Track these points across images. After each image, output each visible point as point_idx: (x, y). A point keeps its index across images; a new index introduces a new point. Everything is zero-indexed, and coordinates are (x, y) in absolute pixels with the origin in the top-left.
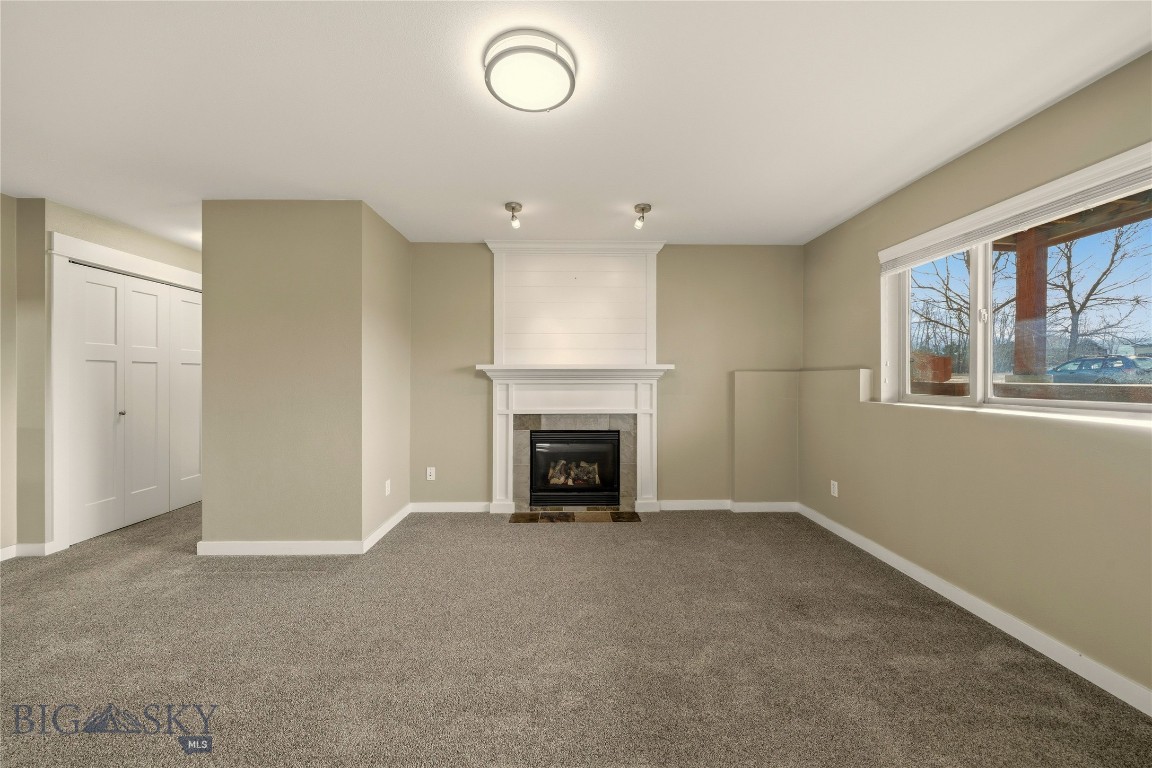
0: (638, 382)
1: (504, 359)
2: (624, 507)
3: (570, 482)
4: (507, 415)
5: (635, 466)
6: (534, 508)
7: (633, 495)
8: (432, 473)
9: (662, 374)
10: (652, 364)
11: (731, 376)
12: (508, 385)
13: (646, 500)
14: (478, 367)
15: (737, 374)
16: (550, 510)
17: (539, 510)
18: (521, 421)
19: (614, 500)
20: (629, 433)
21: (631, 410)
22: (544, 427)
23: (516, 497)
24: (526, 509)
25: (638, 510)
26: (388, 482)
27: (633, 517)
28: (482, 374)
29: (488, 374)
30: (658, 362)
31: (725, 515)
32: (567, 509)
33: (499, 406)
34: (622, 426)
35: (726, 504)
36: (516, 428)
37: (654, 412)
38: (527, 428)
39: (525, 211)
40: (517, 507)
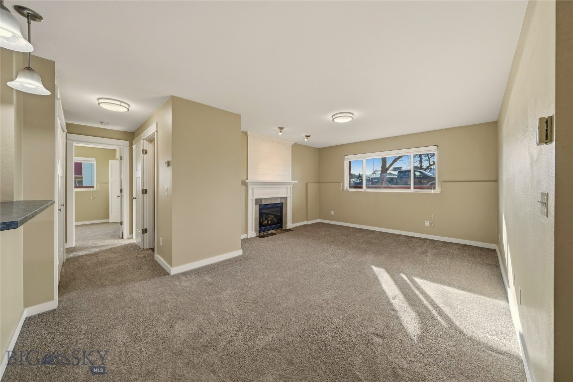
0: (288, 186)
1: (251, 178)
2: (284, 228)
4: (253, 199)
6: (260, 233)
7: (286, 224)
9: (293, 184)
10: (291, 181)
12: (253, 188)
13: (290, 225)
15: (308, 184)
16: (265, 233)
17: (262, 234)
18: (257, 201)
19: (281, 227)
20: (285, 203)
21: (285, 196)
22: (262, 204)
23: (255, 230)
24: (258, 234)
25: (288, 228)
27: (287, 230)
29: (247, 184)
31: (305, 226)
32: (270, 232)
33: (250, 196)
34: (283, 201)
35: (305, 223)
36: (255, 204)
37: (291, 196)
38: (258, 204)
40: (256, 234)
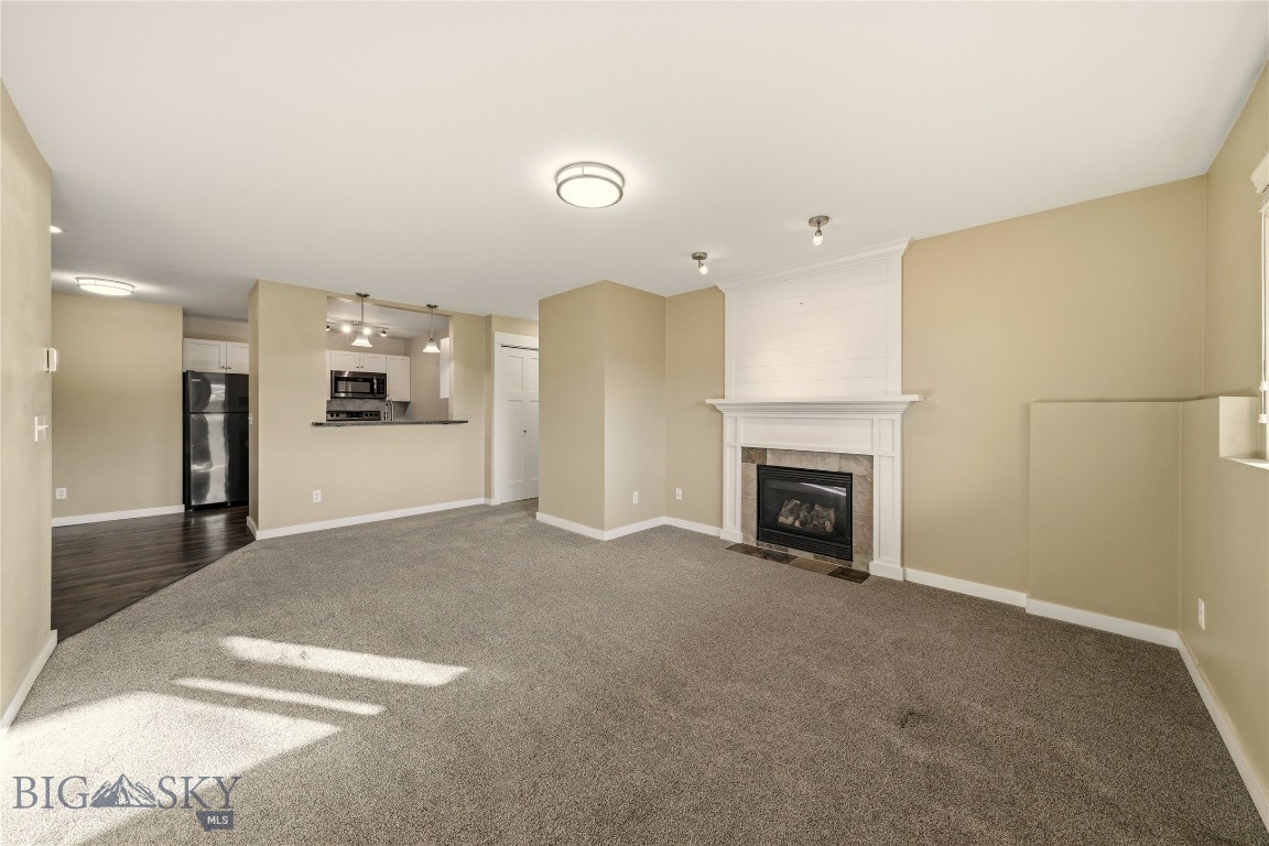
0: (876, 417)
1: (733, 393)
2: (858, 566)
3: (797, 524)
4: (735, 447)
5: (871, 518)
6: (760, 542)
7: (868, 551)
8: (679, 492)
9: (905, 407)
10: (897, 395)
11: (1027, 409)
12: (736, 418)
13: (884, 562)
14: (708, 401)
15: (1033, 406)
16: (775, 549)
17: (765, 546)
18: (749, 454)
19: (846, 554)
20: (864, 477)
21: (865, 450)
22: (769, 463)
23: (744, 527)
24: (753, 542)
25: (872, 572)
26: (636, 494)
27: (864, 576)
28: (713, 408)
29: (718, 408)
30: (904, 392)
32: (792, 552)
33: (728, 438)
34: (855, 469)
36: (744, 460)
37: (897, 455)
38: (753, 462)
39: (710, 256)
40: (745, 538)
